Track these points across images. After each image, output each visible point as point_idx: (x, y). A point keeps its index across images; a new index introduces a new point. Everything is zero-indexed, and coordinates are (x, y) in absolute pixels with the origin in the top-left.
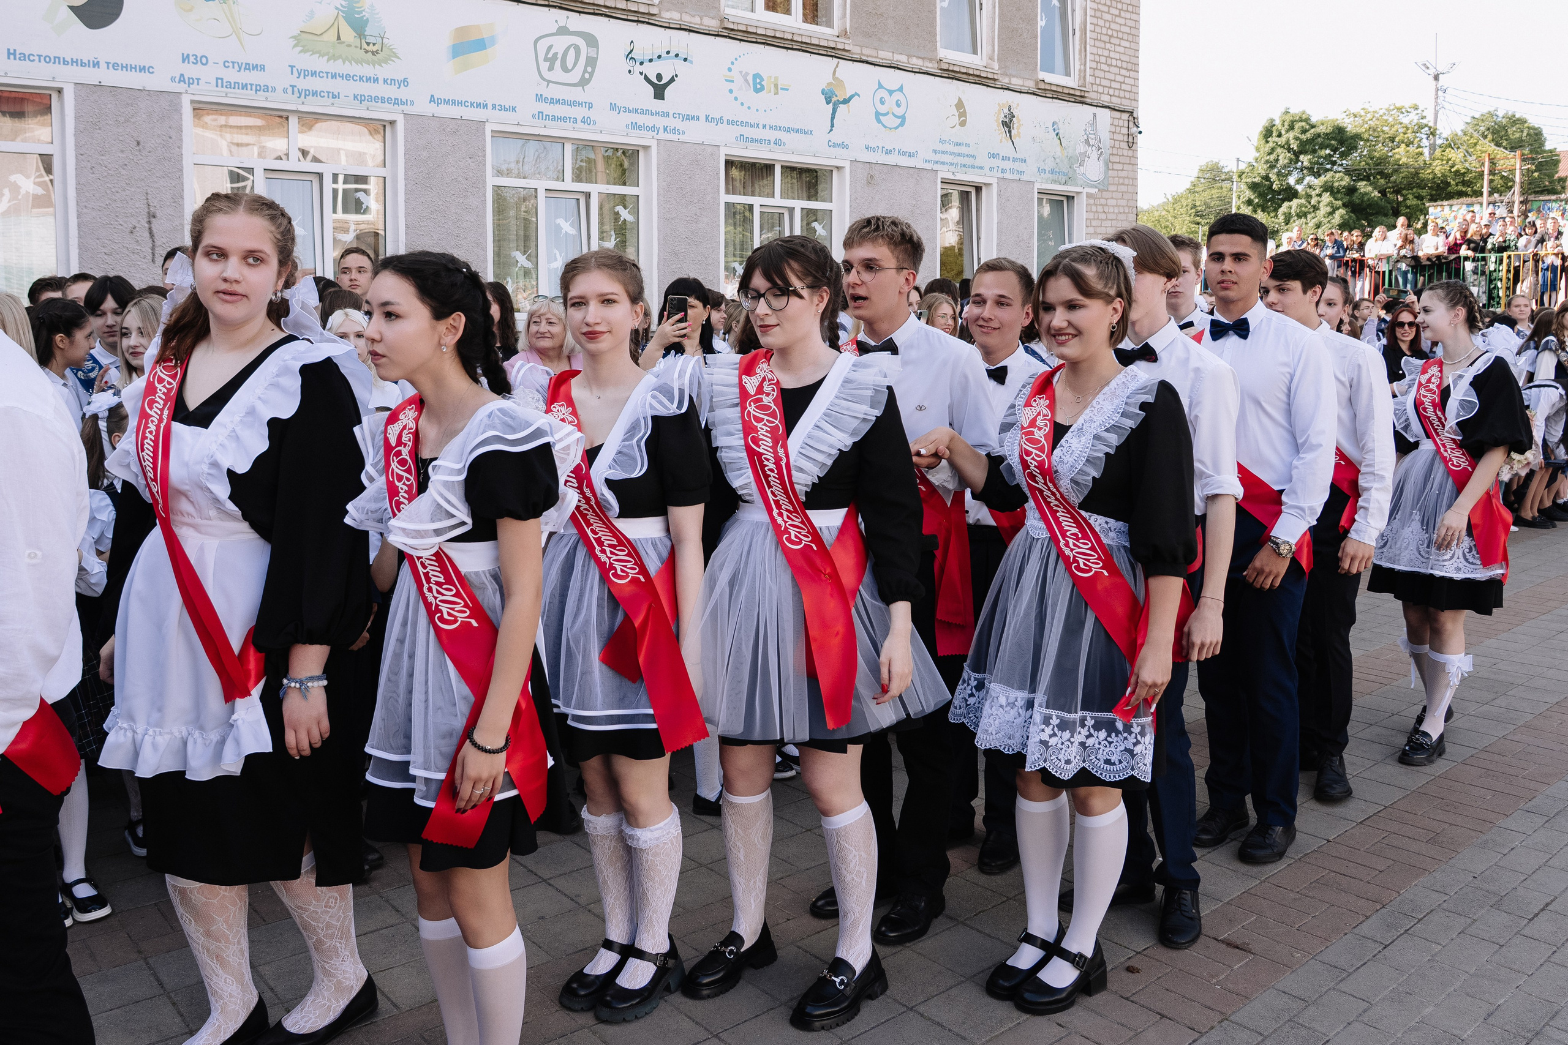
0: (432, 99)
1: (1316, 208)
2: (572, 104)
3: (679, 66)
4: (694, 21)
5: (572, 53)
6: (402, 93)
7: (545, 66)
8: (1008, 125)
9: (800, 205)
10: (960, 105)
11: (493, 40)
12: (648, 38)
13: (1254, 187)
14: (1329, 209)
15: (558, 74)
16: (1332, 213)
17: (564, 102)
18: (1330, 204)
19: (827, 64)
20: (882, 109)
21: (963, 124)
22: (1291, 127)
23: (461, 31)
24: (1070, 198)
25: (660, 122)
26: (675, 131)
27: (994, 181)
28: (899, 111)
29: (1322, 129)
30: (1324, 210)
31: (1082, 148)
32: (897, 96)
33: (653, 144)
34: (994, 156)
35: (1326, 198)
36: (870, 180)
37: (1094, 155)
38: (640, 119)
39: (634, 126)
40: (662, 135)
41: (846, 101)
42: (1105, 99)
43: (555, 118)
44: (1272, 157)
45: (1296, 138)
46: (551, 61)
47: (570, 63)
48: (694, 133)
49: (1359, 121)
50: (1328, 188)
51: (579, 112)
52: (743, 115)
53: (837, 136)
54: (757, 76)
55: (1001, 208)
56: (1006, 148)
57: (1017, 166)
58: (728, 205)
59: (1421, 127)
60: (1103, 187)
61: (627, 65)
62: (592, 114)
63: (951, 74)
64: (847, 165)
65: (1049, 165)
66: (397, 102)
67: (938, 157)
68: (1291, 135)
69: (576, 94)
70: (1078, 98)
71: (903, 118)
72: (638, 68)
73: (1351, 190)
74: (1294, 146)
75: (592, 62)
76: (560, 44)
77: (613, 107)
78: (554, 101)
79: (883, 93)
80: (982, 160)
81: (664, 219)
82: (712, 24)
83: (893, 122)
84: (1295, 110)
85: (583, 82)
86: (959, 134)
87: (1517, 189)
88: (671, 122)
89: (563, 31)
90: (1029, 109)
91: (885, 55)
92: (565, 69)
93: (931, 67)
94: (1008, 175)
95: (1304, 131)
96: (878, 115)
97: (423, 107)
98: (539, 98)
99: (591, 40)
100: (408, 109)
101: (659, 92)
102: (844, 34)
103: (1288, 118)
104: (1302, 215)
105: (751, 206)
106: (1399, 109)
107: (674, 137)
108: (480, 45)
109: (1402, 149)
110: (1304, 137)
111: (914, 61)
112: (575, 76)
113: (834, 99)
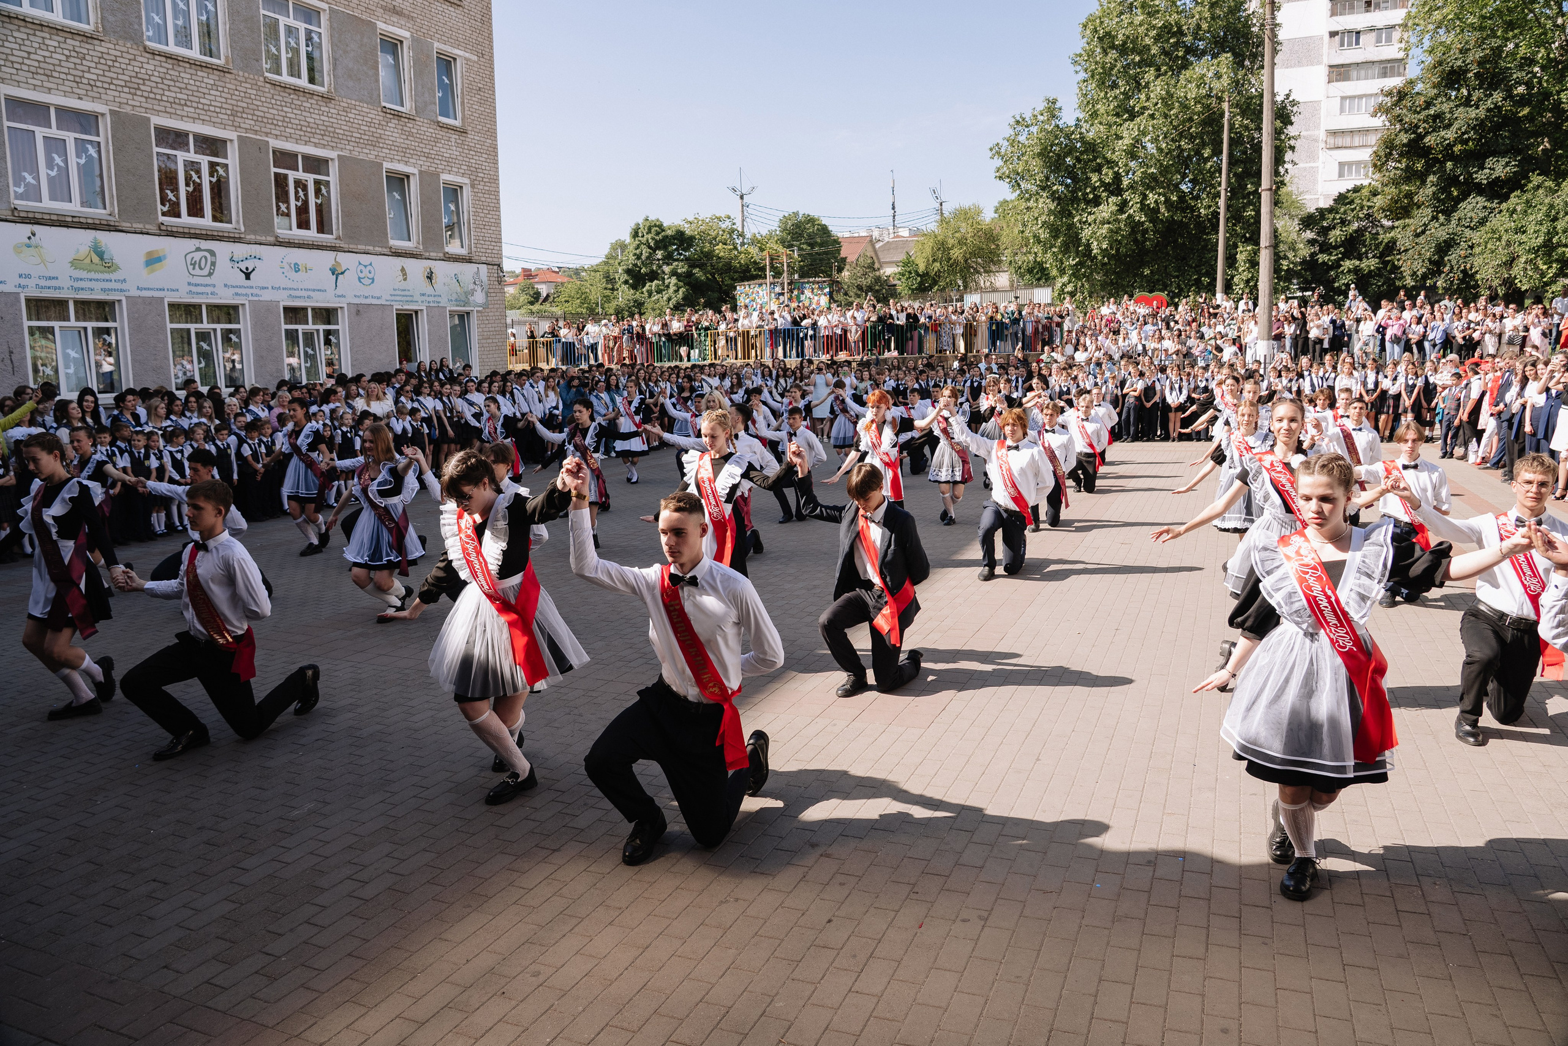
0: (138, 288)
1: (668, 287)
2: (207, 285)
3: (257, 262)
4: (263, 239)
5: (203, 260)
6: (124, 286)
7: (190, 268)
8: (430, 278)
9: (322, 328)
10: (403, 270)
11: (165, 257)
12: (240, 250)
13: (628, 272)
14: (675, 288)
15: (197, 271)
16: (676, 291)
17: (202, 285)
18: (676, 285)
19: (332, 254)
20: (362, 275)
21: (405, 279)
22: (649, 232)
23: (149, 253)
24: (468, 313)
25: (249, 291)
26: (257, 295)
27: (424, 308)
28: (371, 276)
29: (669, 233)
30: (672, 288)
31: (472, 286)
32: (369, 268)
33: (247, 303)
34: (423, 295)
35: (674, 280)
36: (358, 312)
37: (479, 289)
38: (239, 291)
39: (237, 294)
40: (251, 298)
41: (342, 273)
42: (484, 259)
43: (198, 293)
44: (638, 252)
45: (653, 239)
46: (194, 265)
47: (203, 265)
48: (267, 296)
49: (693, 226)
50: (674, 273)
51: (209, 290)
52: (290, 285)
53: (339, 292)
54: (296, 264)
55: (429, 322)
56: (429, 290)
57: (436, 299)
58: (286, 330)
59: (733, 231)
60: (485, 306)
61: (230, 264)
62: (215, 290)
63: (397, 254)
64: (345, 306)
65: (454, 296)
66: (122, 290)
67: (393, 298)
68: (650, 236)
69: (207, 280)
70: (469, 260)
71: (373, 279)
72: (236, 265)
73: (689, 274)
74: (652, 244)
75: (213, 264)
76: (198, 256)
77: (226, 285)
78: (196, 285)
79: (361, 267)
80: (417, 297)
81: (255, 340)
82: (271, 239)
83: (367, 281)
84: (652, 218)
85: (210, 274)
86: (403, 285)
87: (785, 275)
88: (254, 291)
89: (198, 249)
90: (441, 270)
91: (361, 247)
92: (201, 268)
93: (386, 251)
94: (432, 304)
95: (658, 234)
96: (359, 279)
97: (135, 293)
98: (189, 284)
99: (212, 253)
100: (127, 294)
101: (248, 276)
102: (338, 238)
103: (648, 224)
104: (659, 292)
105: (297, 330)
106: (719, 219)
107: (256, 299)
108: (159, 260)
109: (720, 246)
110: (657, 238)
111: (377, 249)
112: (206, 272)
113: (336, 272)
